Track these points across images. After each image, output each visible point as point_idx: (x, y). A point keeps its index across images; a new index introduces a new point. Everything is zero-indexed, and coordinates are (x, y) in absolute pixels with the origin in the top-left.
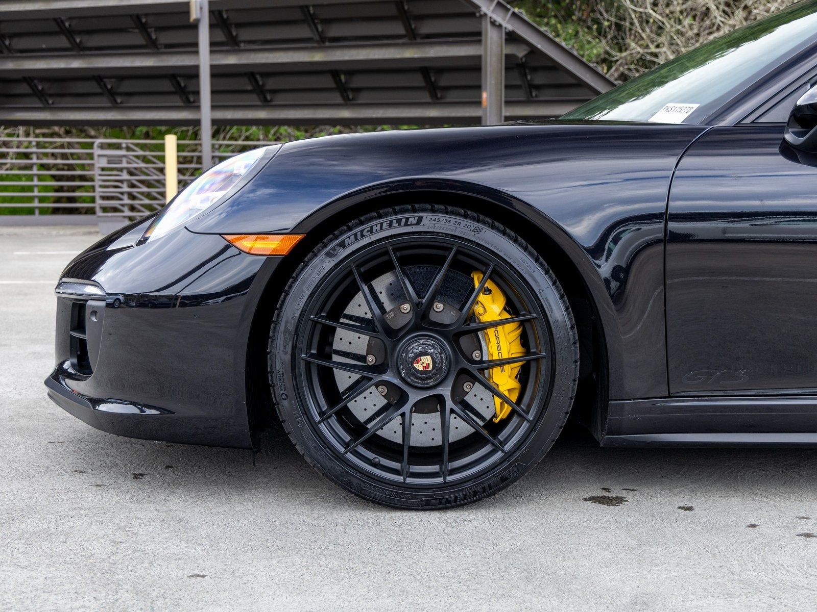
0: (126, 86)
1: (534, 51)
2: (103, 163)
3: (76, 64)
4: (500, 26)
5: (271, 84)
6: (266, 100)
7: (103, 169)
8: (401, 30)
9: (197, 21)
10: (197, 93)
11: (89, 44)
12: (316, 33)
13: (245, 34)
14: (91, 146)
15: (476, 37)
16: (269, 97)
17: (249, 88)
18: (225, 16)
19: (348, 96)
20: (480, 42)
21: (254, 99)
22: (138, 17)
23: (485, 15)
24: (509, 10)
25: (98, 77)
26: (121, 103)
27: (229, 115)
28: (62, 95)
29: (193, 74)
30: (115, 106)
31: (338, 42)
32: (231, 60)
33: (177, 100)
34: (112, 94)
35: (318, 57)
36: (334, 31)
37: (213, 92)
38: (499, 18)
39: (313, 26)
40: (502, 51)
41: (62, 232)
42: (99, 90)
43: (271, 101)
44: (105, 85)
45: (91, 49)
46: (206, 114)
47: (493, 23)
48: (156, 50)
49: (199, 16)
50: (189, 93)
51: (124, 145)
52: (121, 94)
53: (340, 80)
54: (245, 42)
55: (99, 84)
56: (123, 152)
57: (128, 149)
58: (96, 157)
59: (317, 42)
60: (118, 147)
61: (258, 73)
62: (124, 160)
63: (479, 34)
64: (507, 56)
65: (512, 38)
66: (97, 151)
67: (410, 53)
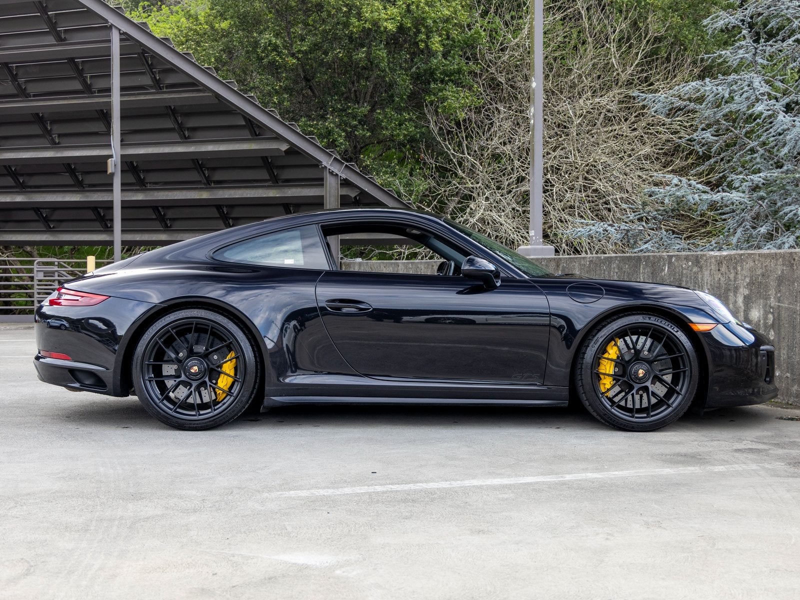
0: (57, 215)
1: (363, 193)
2: (41, 276)
3: (19, 198)
4: (337, 175)
5: (170, 214)
6: (166, 226)
7: (40, 281)
8: (266, 176)
9: (112, 174)
10: (112, 220)
11: (30, 184)
12: (203, 177)
13: (151, 177)
14: (32, 263)
15: (319, 182)
16: (169, 224)
17: (154, 217)
18: (135, 164)
19: (229, 223)
20: (323, 185)
21: (157, 225)
22: (69, 165)
23: (326, 167)
24: (344, 163)
25: (36, 208)
26: (53, 227)
27: (138, 237)
28: (7, 221)
29: (109, 206)
30: (49, 230)
31: (221, 184)
32: (140, 197)
33: (97, 226)
34: (46, 220)
35: (205, 195)
36: (218, 176)
37: (123, 220)
38: (336, 169)
39: (201, 172)
40: (338, 193)
41: (8, 328)
42: (37, 218)
43: (171, 226)
44: (41, 214)
45: (30, 187)
46: (118, 236)
47: (331, 173)
48: (82, 189)
49: (113, 171)
50: (107, 220)
51: (56, 263)
52: (53, 221)
53: (223, 212)
54: (150, 183)
55: (37, 213)
56: (56, 269)
57: (60, 266)
58: (35, 272)
59: (204, 184)
60: (52, 264)
61: (161, 207)
62: (56, 274)
63: (322, 179)
64: (341, 196)
65: (346, 183)
66: (35, 267)
67: (272, 193)
